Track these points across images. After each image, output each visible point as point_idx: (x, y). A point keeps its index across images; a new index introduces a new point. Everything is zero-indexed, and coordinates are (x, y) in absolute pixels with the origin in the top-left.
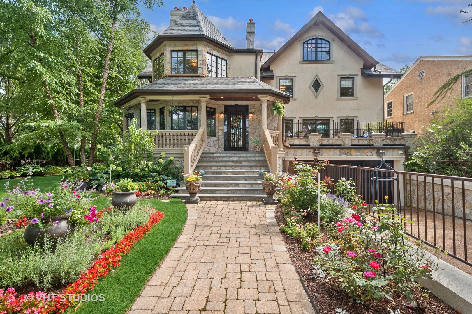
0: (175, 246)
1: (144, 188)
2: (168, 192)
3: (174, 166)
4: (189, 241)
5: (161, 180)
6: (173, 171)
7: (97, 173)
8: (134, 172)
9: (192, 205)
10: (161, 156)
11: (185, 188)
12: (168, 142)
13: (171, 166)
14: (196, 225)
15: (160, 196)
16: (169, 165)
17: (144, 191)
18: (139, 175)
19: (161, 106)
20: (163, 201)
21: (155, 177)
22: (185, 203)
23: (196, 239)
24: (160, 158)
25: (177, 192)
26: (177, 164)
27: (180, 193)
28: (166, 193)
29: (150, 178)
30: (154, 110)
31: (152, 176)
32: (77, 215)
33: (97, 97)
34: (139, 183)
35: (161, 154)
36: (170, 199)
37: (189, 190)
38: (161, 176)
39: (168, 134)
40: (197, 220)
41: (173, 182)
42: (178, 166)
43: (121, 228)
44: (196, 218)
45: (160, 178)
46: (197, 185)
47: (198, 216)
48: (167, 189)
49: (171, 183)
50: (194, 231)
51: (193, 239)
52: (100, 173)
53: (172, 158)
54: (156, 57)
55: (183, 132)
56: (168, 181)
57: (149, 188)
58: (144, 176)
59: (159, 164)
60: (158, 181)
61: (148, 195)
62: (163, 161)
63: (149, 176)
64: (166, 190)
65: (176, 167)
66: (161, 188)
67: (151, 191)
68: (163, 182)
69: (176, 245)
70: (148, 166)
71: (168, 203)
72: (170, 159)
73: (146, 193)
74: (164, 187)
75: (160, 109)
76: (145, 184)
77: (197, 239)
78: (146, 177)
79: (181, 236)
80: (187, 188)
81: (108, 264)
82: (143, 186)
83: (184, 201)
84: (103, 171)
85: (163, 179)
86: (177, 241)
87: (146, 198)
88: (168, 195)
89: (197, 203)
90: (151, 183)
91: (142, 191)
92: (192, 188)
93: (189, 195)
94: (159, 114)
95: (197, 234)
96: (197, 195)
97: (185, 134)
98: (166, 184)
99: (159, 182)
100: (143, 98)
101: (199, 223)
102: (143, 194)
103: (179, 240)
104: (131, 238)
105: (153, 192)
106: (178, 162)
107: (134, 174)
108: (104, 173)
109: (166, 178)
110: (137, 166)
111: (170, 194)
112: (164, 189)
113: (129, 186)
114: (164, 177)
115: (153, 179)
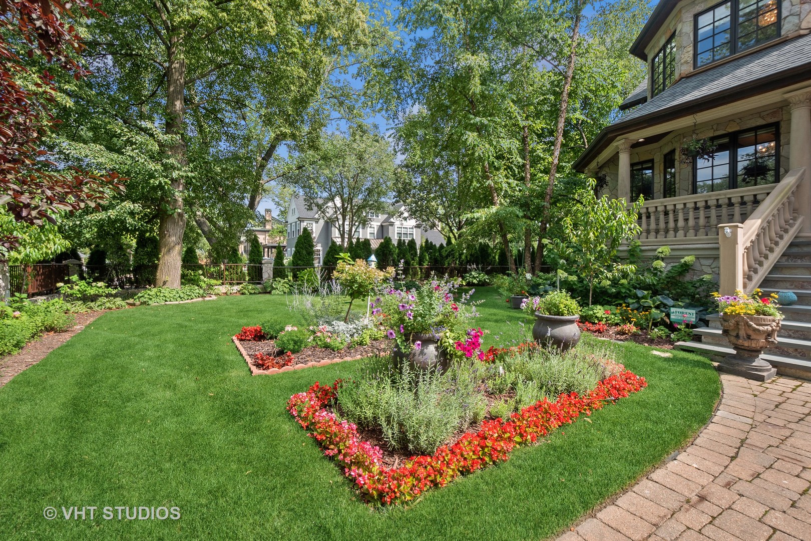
0: (654, 476)
1: (617, 319)
2: (672, 336)
3: (695, 278)
4: (705, 480)
5: (657, 307)
6: (692, 290)
7: (539, 284)
8: (598, 286)
9: (742, 380)
10: (660, 255)
11: (720, 332)
12: (681, 223)
13: (688, 278)
14: (743, 442)
15: (651, 341)
16: (681, 274)
17: (617, 324)
18: (609, 291)
19: (666, 150)
20: (655, 353)
21: (643, 298)
22: (719, 369)
23: (736, 487)
24: (658, 258)
25: (698, 338)
26: (706, 273)
27: (705, 343)
28: (668, 336)
29: (631, 301)
30: (652, 161)
31: (636, 297)
32: (449, 338)
33: (549, 163)
34: (608, 307)
35: (660, 250)
36: (674, 351)
37: (732, 339)
38: (659, 297)
39: (682, 206)
40: (752, 427)
41: (691, 315)
42: (707, 277)
43: (533, 385)
44: (750, 421)
45: (654, 302)
46: (761, 328)
47: (760, 418)
48: (672, 327)
49: (682, 314)
50: (733, 458)
51: (722, 480)
52: (544, 285)
53: (689, 259)
54: (657, 50)
55: (725, 194)
56: (672, 310)
57: (626, 319)
58: (618, 295)
59: (655, 272)
60: (650, 307)
61: (622, 333)
62: (663, 264)
63: (630, 296)
64: (667, 330)
65: (701, 280)
66: (655, 325)
67: (632, 328)
68: (662, 311)
69: (658, 475)
70: (625, 275)
71: (667, 360)
72: (682, 261)
73: (619, 328)
74: (663, 323)
75: (665, 156)
76: (618, 311)
77: (740, 487)
78: (624, 298)
79: (682, 457)
80: (726, 332)
81: (483, 448)
82: (615, 314)
83: (716, 364)
84: (549, 282)
85: (665, 306)
86: (664, 463)
87: (617, 339)
88: (671, 342)
89: (761, 379)
90: (632, 310)
91: (612, 325)
92: (742, 333)
93: (734, 352)
94: (662, 168)
95: (741, 469)
96: (762, 356)
97: (730, 199)
98: (668, 315)
99: (654, 310)
100: (623, 141)
101: (755, 438)
102: (614, 329)
103: (672, 465)
104: (546, 412)
105: (634, 329)
106: (706, 269)
107: (598, 290)
108: (549, 285)
109: (670, 302)
110: (602, 273)
111: (678, 340)
112: (662, 327)
113: (562, 306)
114: (665, 301)
115: (638, 302)
